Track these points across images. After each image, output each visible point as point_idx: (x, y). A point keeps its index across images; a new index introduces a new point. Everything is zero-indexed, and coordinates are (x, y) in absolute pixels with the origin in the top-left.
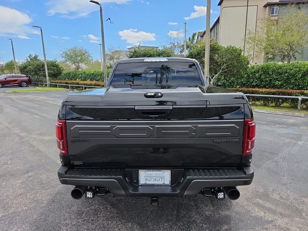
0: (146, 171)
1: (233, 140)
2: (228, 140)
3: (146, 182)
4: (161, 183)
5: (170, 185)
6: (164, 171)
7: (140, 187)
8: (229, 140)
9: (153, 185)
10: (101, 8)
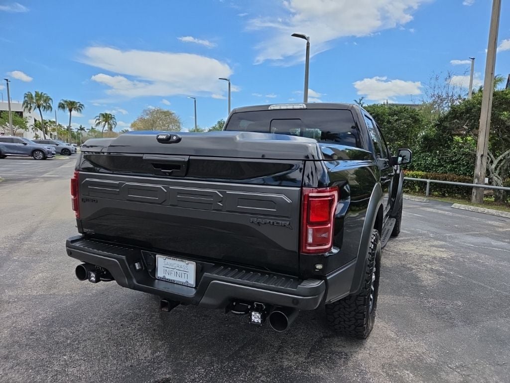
0: (165, 257)
1: (280, 222)
2: (272, 221)
3: (165, 275)
4: (182, 280)
5: (194, 286)
6: (187, 262)
7: (157, 281)
8: (274, 221)
9: (172, 282)
10: (308, 43)
